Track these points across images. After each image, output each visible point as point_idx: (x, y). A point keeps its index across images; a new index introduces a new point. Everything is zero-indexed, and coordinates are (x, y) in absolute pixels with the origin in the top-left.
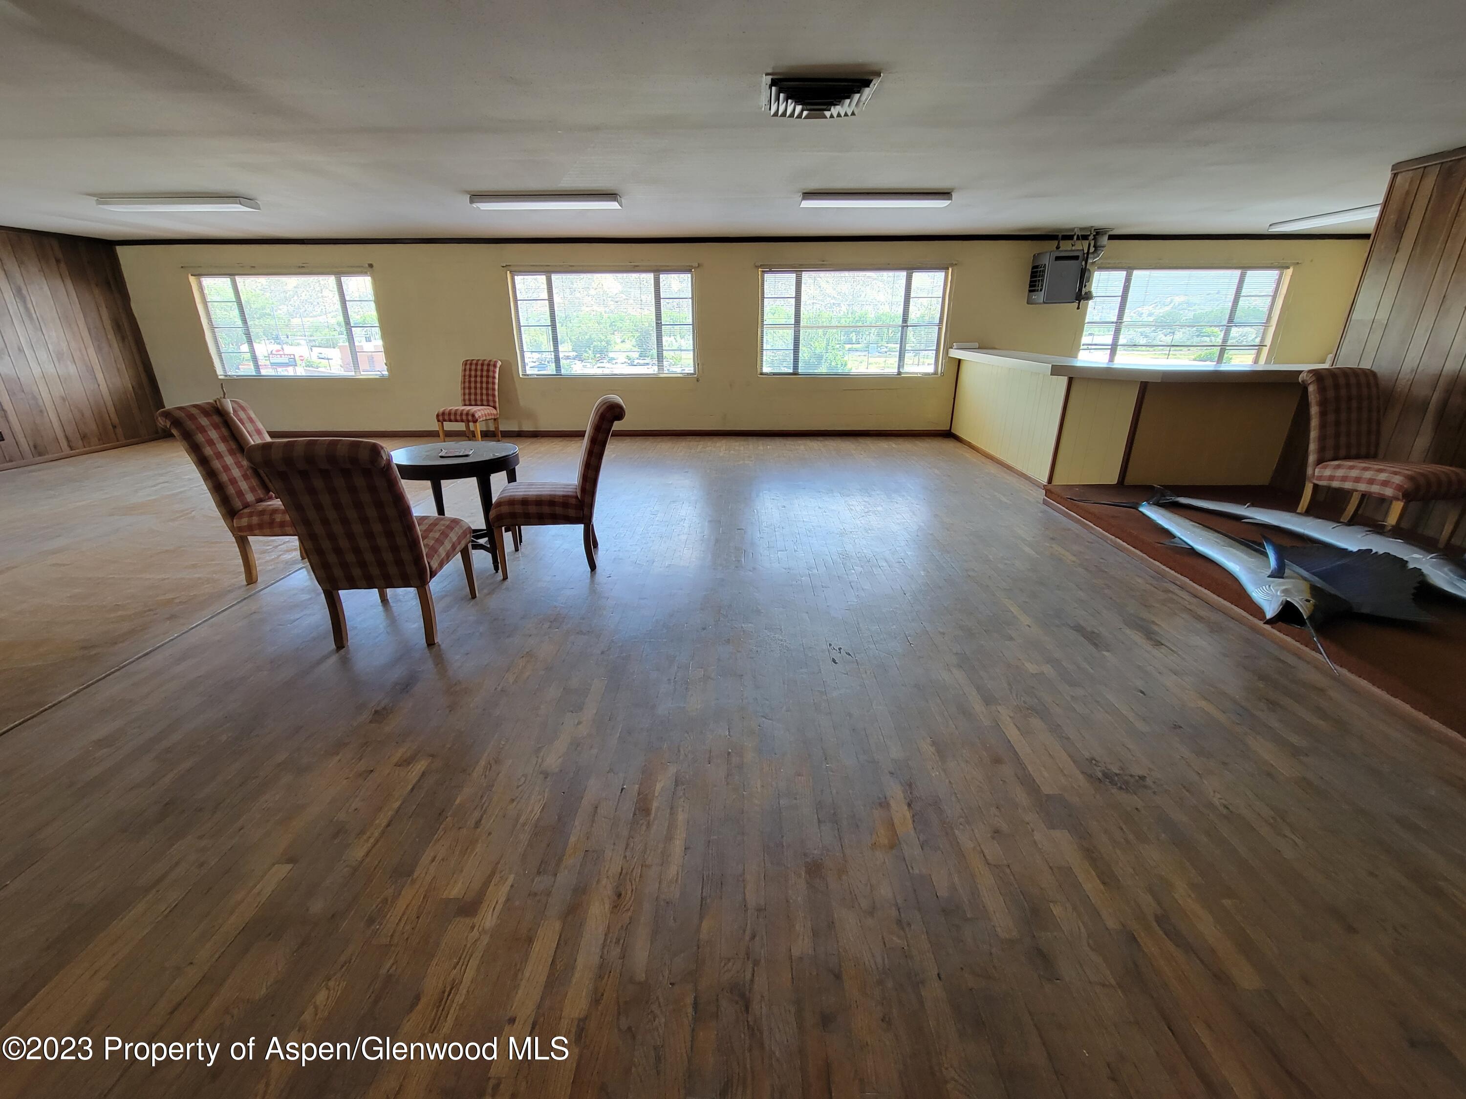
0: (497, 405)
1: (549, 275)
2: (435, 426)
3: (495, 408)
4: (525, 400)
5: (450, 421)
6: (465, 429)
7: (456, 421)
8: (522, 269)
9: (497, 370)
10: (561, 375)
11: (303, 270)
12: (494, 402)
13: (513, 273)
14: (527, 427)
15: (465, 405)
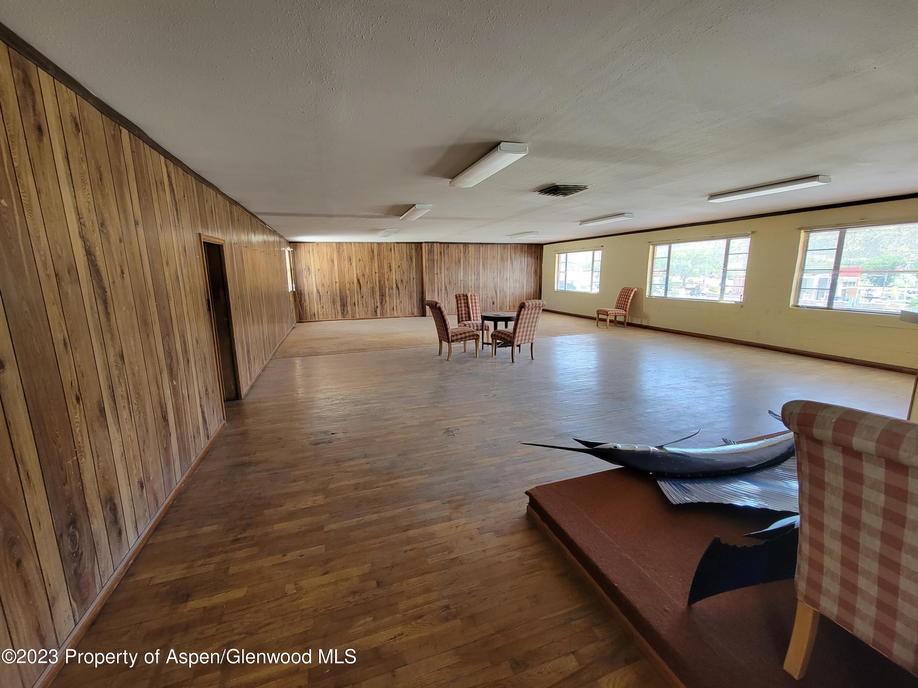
0: (627, 310)
1: (670, 245)
2: (595, 316)
3: (626, 311)
4: (647, 309)
5: (602, 314)
6: (614, 319)
7: (603, 315)
8: (658, 243)
9: (633, 293)
10: (666, 297)
11: (583, 250)
12: (626, 308)
13: (655, 245)
14: (645, 323)
15: (617, 308)
